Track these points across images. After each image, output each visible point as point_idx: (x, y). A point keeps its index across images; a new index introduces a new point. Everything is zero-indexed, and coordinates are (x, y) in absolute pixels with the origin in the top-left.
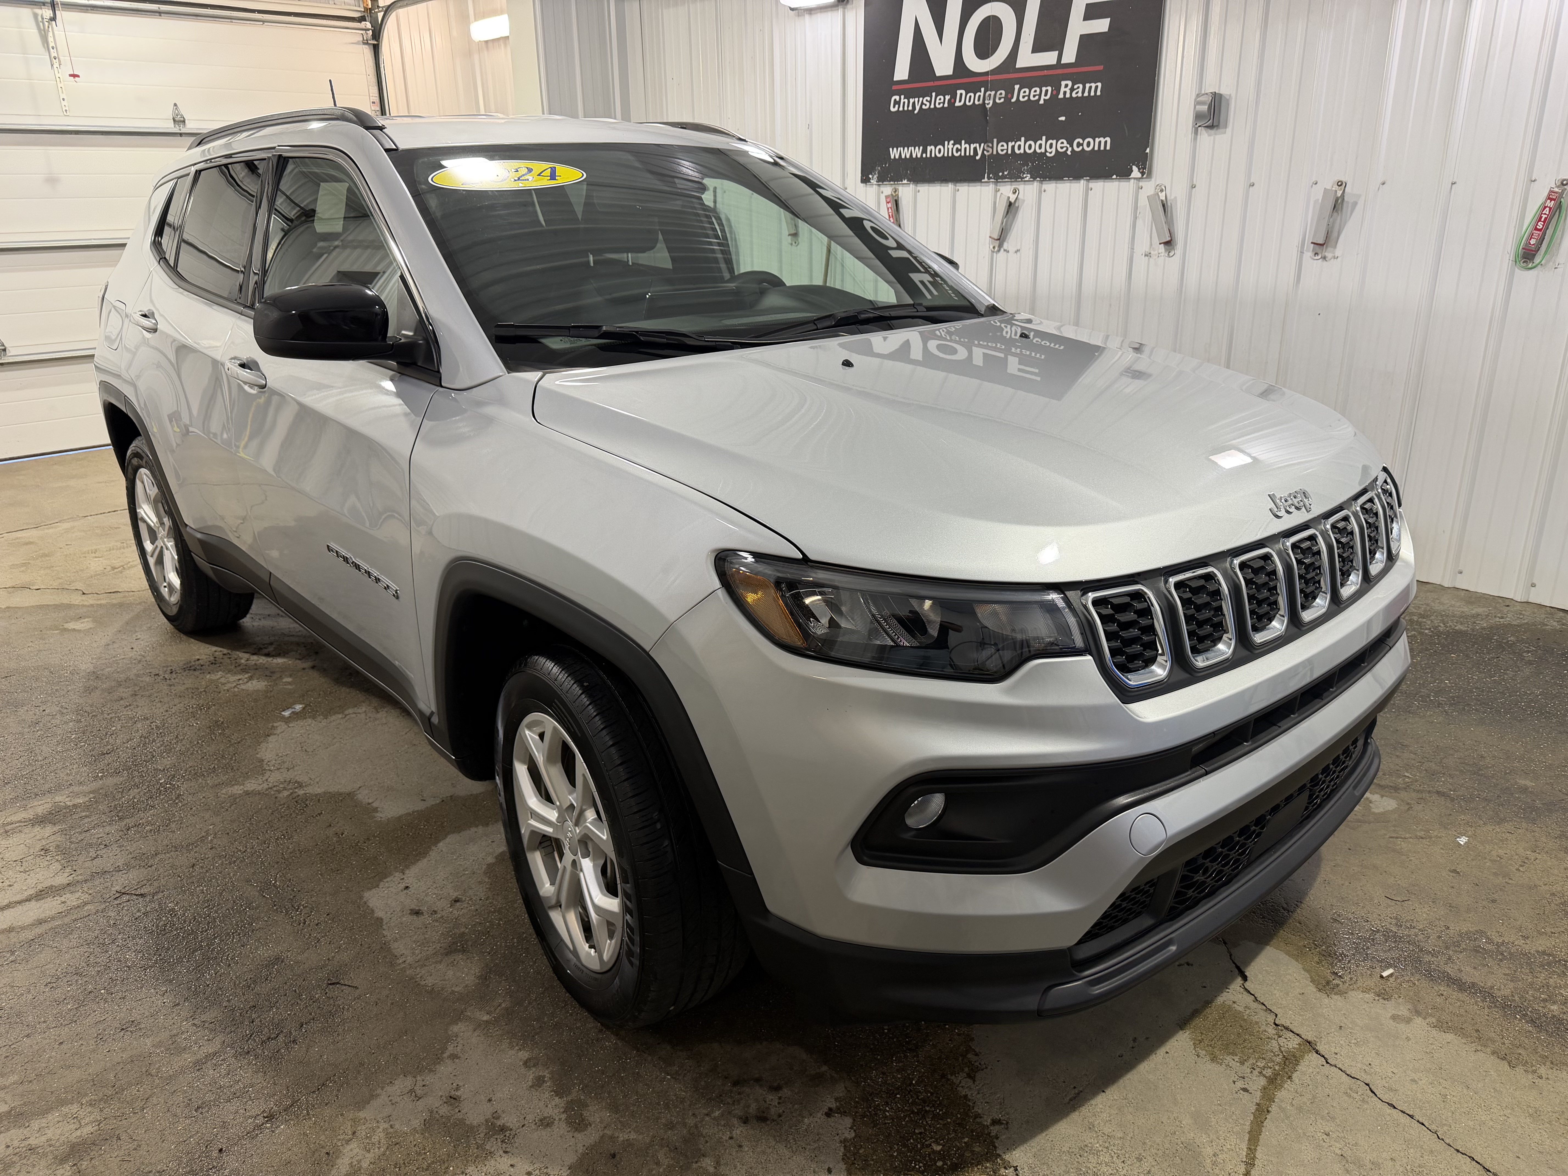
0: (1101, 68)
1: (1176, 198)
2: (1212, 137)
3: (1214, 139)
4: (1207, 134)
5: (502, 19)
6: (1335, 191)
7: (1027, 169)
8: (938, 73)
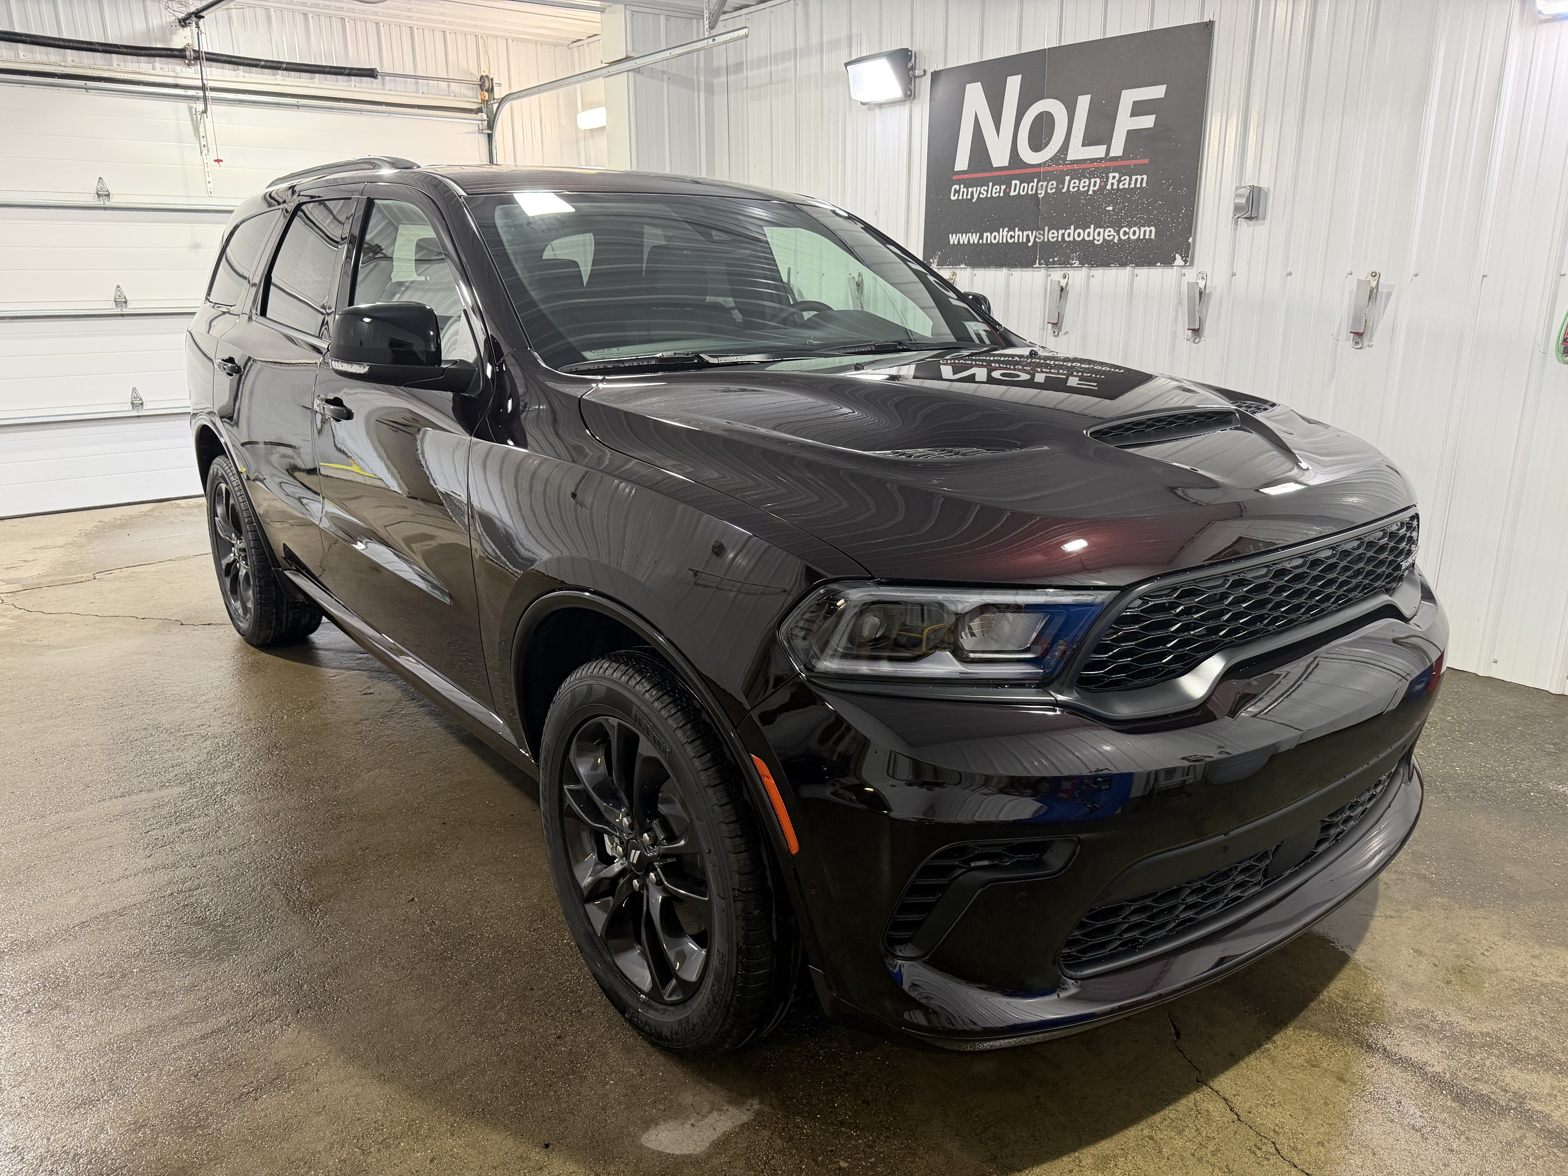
0: (1147, 161)
1: (1214, 285)
2: (1251, 228)
3: (1254, 230)
4: (1246, 225)
5: (603, 110)
6: (1369, 281)
7: (1076, 256)
8: (996, 164)
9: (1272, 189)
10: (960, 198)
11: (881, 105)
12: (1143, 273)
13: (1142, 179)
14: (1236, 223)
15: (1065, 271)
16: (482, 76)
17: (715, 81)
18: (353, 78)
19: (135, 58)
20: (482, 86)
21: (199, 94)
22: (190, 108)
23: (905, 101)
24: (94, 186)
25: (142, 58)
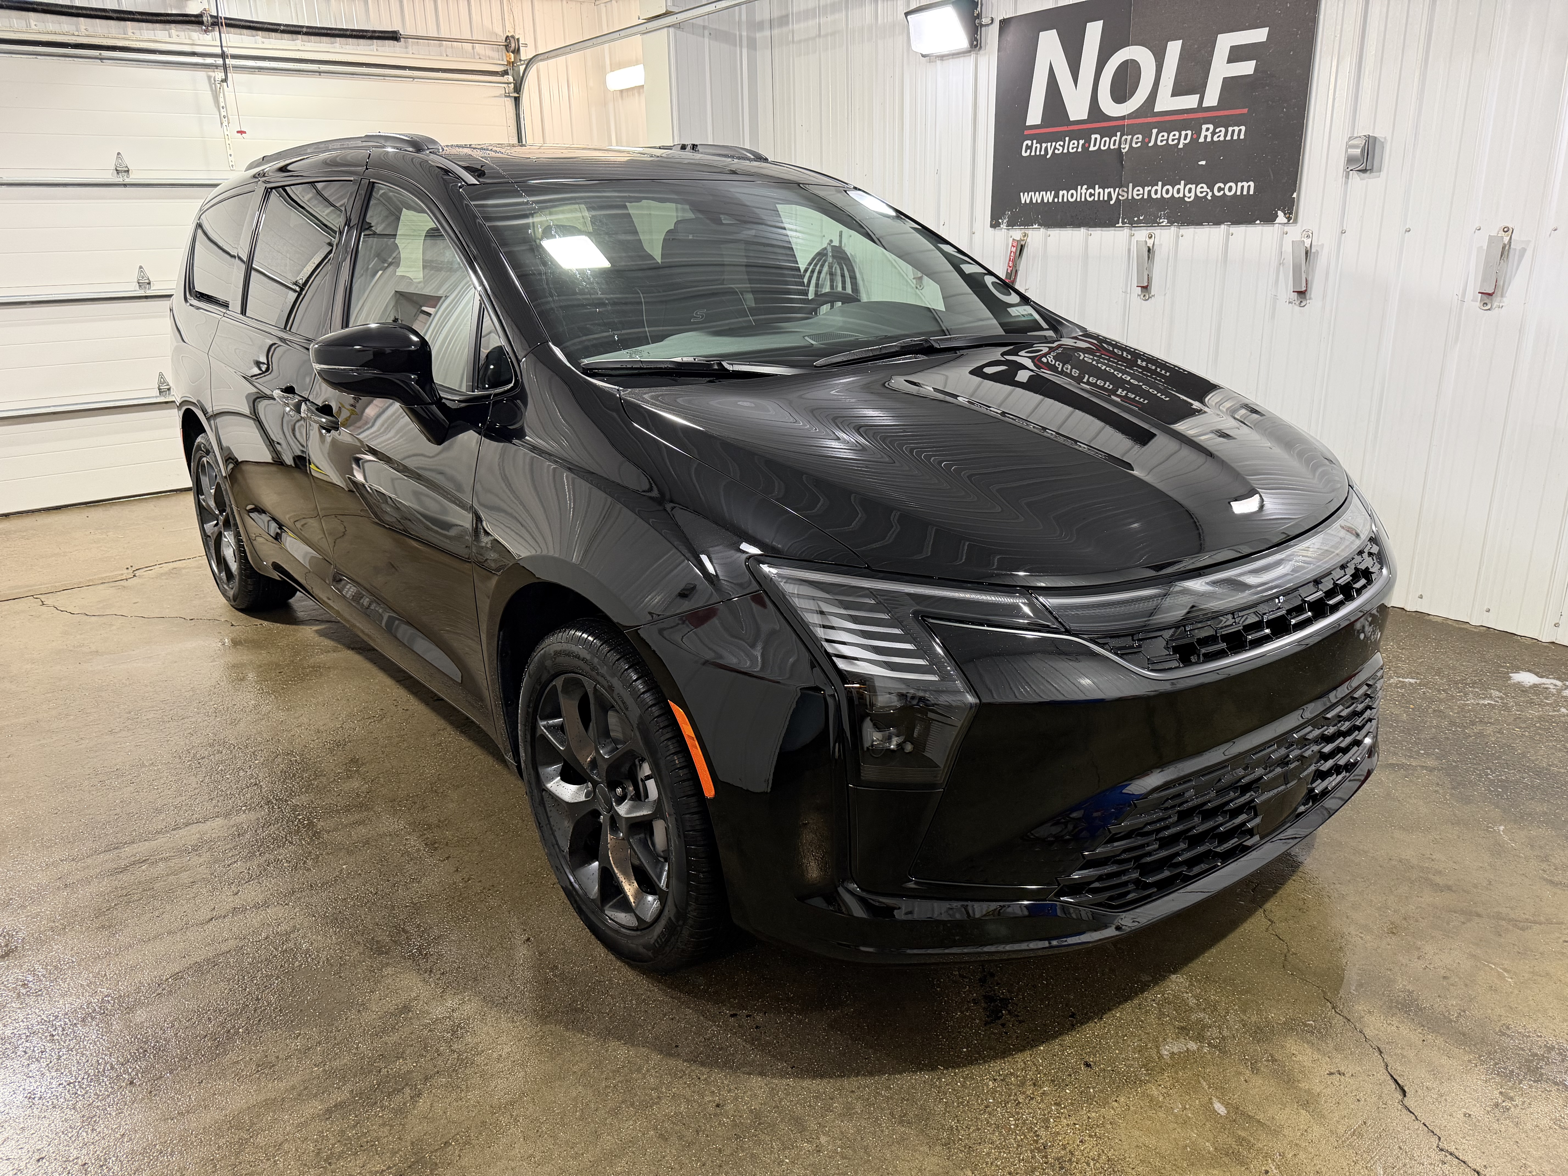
0: (1245, 111)
1: (1321, 244)
2: (1365, 182)
3: (1367, 183)
4: (1358, 178)
5: (640, 68)
6: (1502, 237)
7: (1164, 214)
8: (1072, 118)
9: (1389, 139)
10: (1033, 154)
11: (942, 57)
12: (1240, 232)
13: (1240, 131)
14: (1347, 177)
15: (1151, 230)
16: (507, 37)
17: (758, 35)
18: (375, 41)
19: (150, 25)
20: (507, 47)
21: (218, 62)
22: (209, 77)
23: (970, 52)
24: (112, 163)
25: (158, 25)
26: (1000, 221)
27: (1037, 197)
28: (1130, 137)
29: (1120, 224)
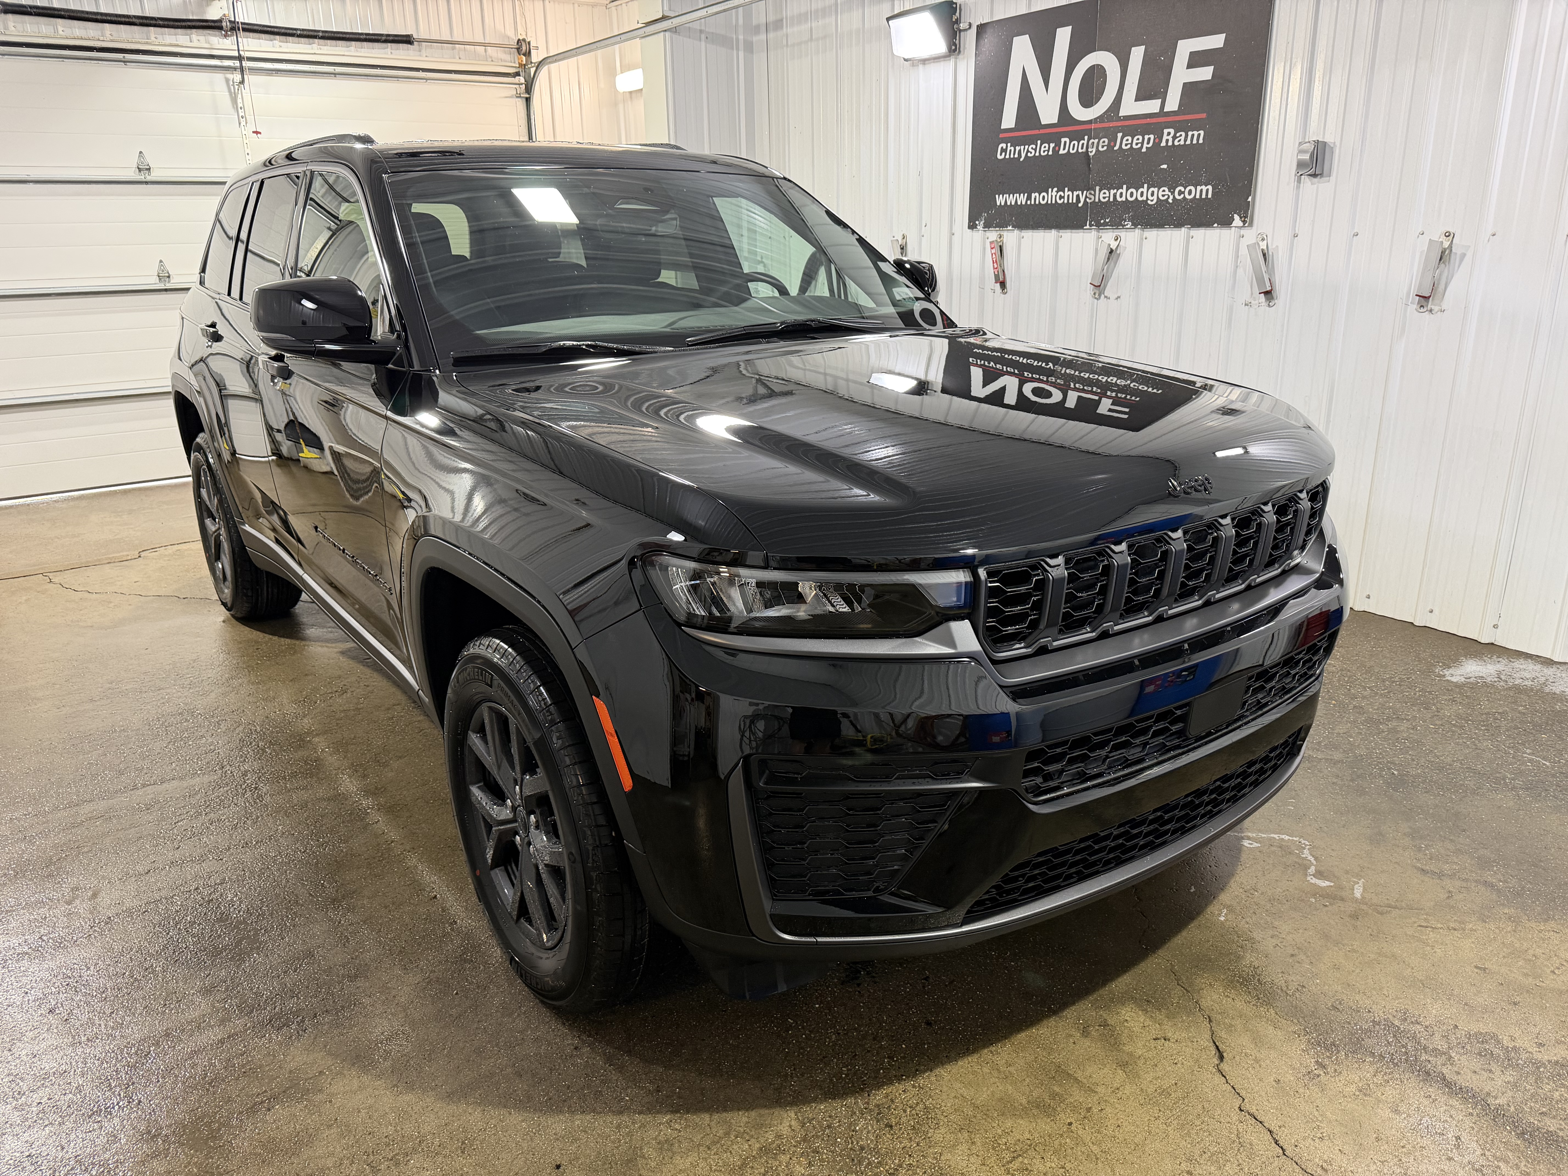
0: (1204, 115)
1: (1277, 246)
2: (1315, 186)
3: (1318, 187)
4: (1310, 183)
5: (639, 72)
6: (1442, 242)
7: (1129, 217)
8: (1044, 122)
9: (1338, 144)
10: (1007, 157)
11: (924, 61)
12: (1199, 234)
13: (1199, 135)
14: (1299, 181)
15: (1117, 233)
16: (519, 40)
17: (755, 39)
18: (389, 44)
19: (172, 30)
20: (519, 50)
21: (236, 65)
22: (227, 80)
23: (949, 56)
24: (134, 161)
25: (179, 30)
26: (977, 222)
27: (1011, 199)
28: (1096, 141)
29: (1088, 227)
